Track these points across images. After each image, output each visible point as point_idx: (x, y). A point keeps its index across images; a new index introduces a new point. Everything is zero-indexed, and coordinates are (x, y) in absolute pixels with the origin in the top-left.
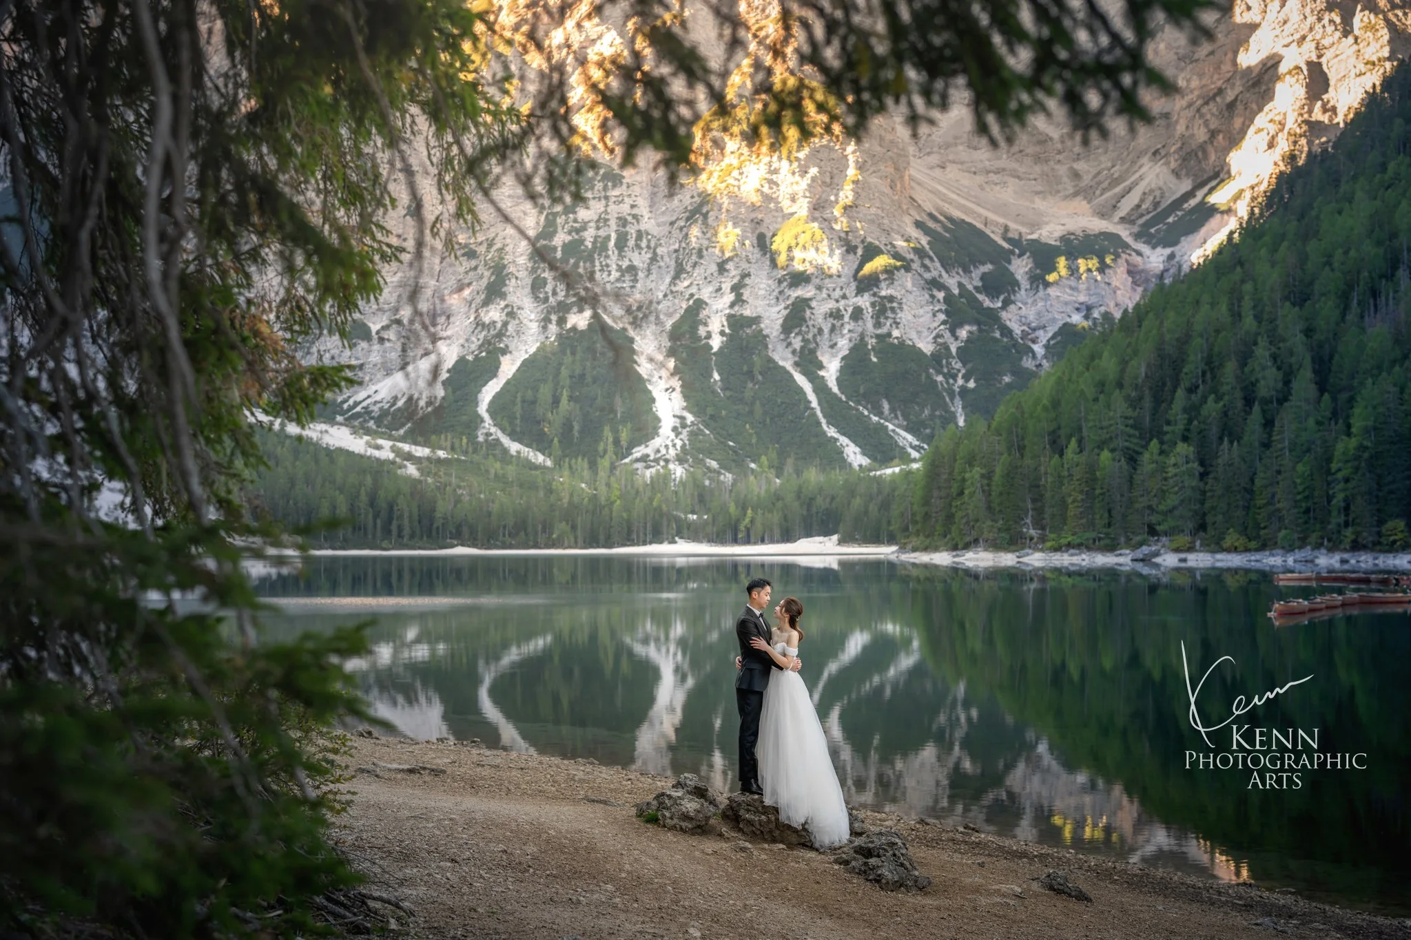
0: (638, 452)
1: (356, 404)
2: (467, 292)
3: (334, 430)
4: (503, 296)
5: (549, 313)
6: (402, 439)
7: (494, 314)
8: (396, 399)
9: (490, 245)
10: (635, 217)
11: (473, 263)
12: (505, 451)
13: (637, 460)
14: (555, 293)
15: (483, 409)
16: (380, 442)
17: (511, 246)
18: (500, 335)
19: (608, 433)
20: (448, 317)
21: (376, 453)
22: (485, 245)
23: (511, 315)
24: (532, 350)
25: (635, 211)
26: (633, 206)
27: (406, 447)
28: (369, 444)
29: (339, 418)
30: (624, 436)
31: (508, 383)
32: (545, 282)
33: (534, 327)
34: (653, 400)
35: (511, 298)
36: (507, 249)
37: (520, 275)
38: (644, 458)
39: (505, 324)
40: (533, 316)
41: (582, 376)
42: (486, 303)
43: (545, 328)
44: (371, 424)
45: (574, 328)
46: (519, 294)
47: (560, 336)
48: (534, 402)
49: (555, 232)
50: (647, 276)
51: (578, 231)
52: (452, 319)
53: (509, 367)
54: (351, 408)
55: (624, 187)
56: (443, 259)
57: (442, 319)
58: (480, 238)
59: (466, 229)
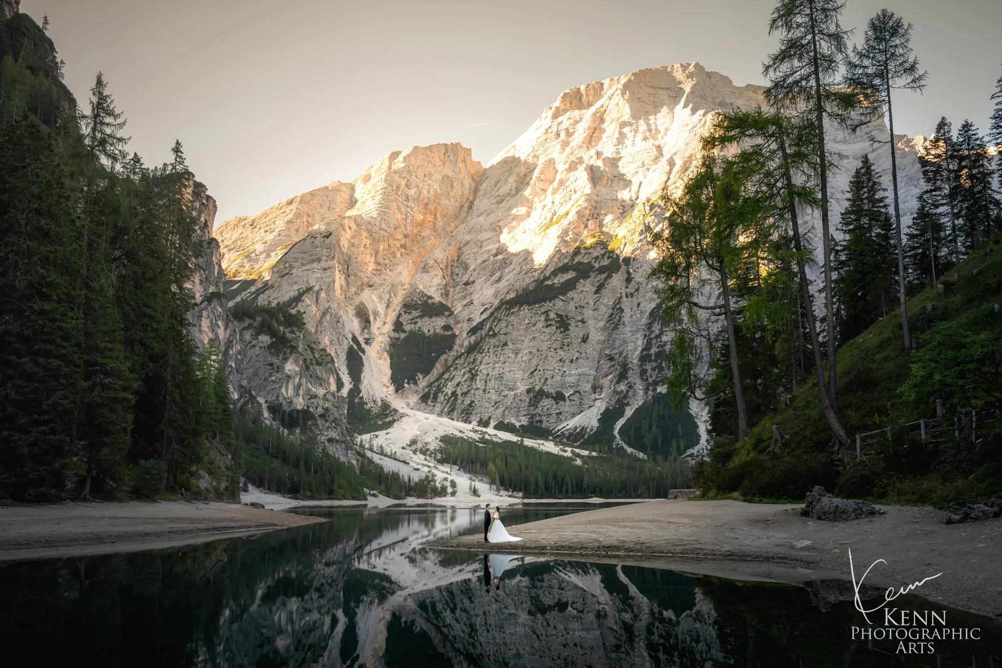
0: (689, 452)
1: (559, 430)
2: (610, 377)
3: (546, 443)
4: (626, 378)
5: (648, 385)
6: (577, 447)
7: (622, 387)
8: (576, 428)
9: (621, 355)
11: (613, 363)
12: (625, 452)
13: (688, 456)
14: (651, 376)
15: (616, 432)
16: (567, 448)
17: (630, 355)
18: (625, 397)
19: (674, 444)
21: (563, 454)
23: (630, 387)
24: (640, 404)
27: (577, 451)
28: (561, 450)
29: (550, 438)
30: (682, 444)
31: (628, 419)
32: (646, 371)
33: (641, 393)
34: (698, 427)
35: (630, 379)
37: (635, 368)
38: (692, 455)
39: (627, 392)
40: (641, 387)
41: (663, 416)
42: (618, 382)
43: (646, 393)
44: (565, 440)
45: (660, 393)
46: (634, 377)
47: (653, 397)
48: (640, 428)
49: (651, 347)
51: (662, 346)
52: (603, 390)
53: (629, 412)
54: (556, 432)
56: (599, 362)
57: (598, 390)
58: (616, 351)
59: (609, 348)
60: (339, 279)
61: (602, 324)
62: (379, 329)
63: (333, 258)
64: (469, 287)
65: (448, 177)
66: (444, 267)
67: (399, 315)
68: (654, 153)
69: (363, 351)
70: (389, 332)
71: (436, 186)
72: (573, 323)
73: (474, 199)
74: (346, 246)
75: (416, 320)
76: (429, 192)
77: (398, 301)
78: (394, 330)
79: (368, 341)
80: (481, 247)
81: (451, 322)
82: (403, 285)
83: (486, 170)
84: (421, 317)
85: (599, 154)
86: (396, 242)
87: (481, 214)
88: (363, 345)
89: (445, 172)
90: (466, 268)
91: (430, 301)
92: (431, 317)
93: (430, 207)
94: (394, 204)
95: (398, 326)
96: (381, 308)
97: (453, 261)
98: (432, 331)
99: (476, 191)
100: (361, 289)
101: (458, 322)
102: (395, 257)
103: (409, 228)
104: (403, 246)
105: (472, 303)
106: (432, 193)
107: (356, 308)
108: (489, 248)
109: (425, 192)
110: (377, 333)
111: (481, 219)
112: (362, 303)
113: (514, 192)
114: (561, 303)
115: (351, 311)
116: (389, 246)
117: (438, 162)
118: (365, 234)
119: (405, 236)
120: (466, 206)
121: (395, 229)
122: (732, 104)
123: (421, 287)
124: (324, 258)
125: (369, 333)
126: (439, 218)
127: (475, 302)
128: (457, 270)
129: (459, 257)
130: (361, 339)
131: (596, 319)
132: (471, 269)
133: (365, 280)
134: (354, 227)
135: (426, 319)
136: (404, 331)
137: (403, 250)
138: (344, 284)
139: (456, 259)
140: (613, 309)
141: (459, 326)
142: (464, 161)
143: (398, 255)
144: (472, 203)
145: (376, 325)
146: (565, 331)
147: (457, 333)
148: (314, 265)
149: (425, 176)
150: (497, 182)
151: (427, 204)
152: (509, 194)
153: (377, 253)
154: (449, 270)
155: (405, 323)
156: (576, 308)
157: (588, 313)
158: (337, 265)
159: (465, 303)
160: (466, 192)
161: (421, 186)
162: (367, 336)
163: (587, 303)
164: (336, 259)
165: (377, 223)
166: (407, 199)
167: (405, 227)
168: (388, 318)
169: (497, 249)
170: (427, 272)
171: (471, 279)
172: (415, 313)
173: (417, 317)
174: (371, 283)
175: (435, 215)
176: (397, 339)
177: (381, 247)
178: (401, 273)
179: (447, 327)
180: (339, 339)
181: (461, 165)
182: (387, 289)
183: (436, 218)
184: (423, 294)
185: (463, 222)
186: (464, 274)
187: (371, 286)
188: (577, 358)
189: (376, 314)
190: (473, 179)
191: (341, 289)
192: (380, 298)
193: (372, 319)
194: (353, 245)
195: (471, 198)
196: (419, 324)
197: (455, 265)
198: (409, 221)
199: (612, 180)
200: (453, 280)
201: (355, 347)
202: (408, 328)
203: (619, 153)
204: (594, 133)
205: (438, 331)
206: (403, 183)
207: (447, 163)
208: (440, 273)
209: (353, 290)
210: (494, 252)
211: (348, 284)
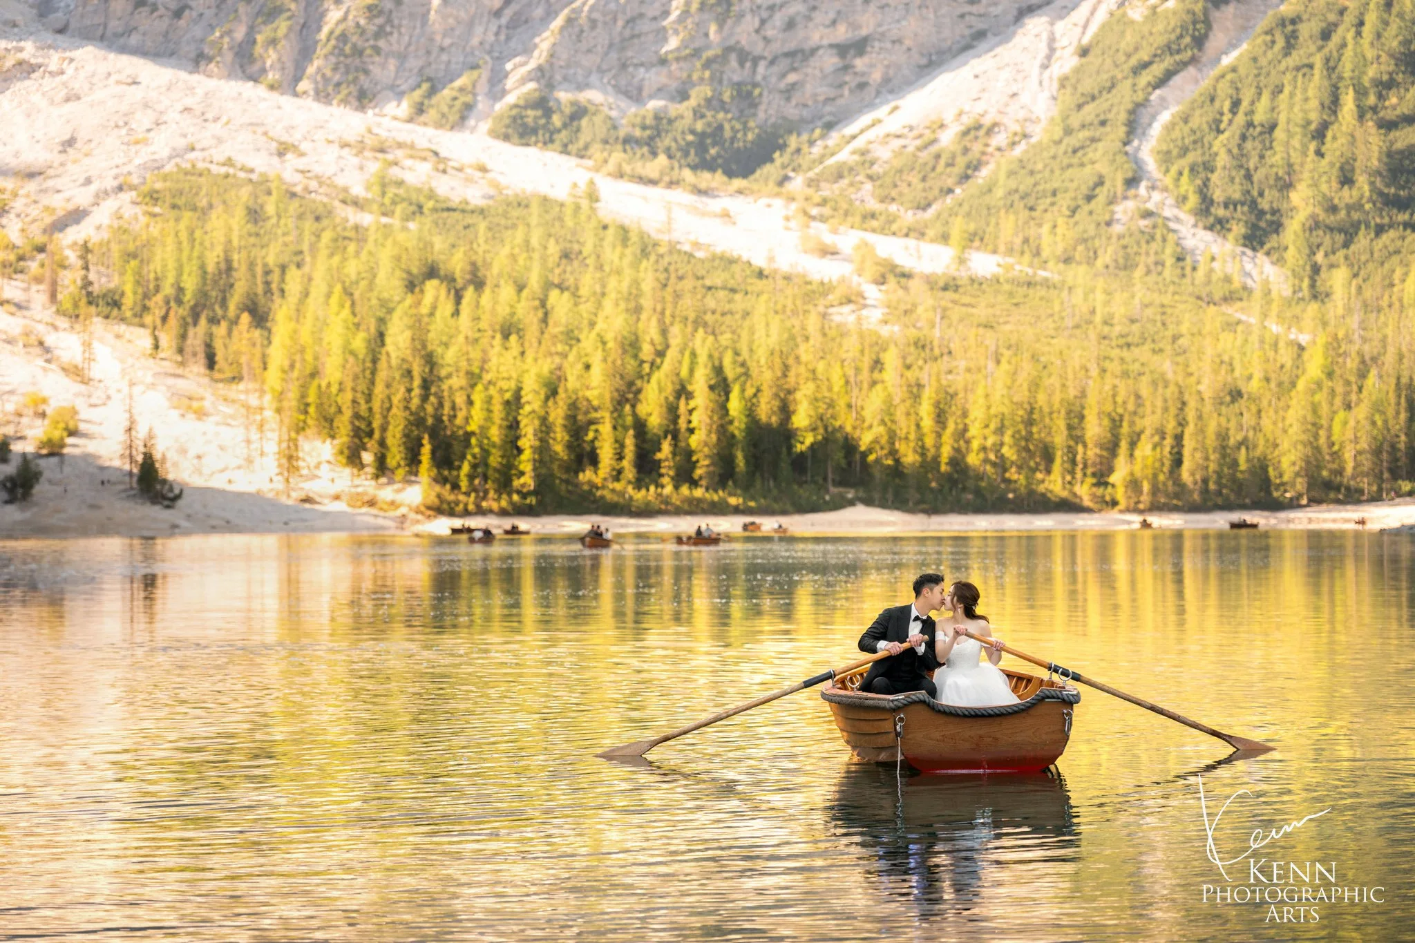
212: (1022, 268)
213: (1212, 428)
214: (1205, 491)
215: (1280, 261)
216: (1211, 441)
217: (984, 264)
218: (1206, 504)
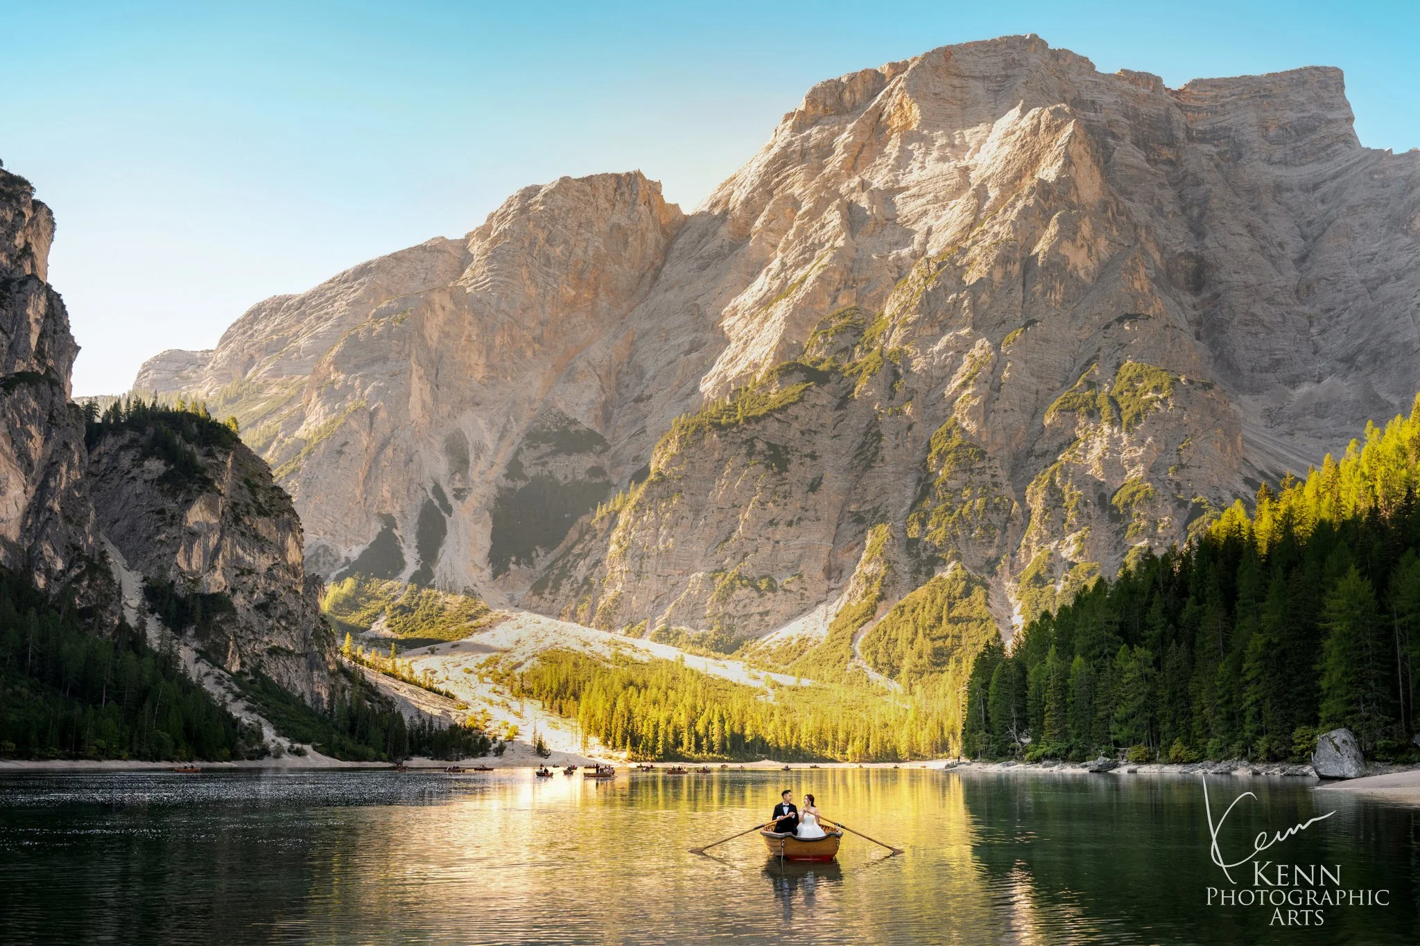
2: (857, 550)
4: (882, 553)
5: (920, 565)
7: (875, 568)
8: (791, 639)
9: (876, 513)
10: (995, 484)
11: (862, 527)
14: (925, 550)
15: (857, 646)
16: (760, 673)
17: (892, 513)
18: (879, 585)
20: (841, 572)
22: (872, 512)
23: (889, 568)
24: (904, 597)
25: (996, 479)
26: (993, 476)
27: (776, 677)
31: (882, 624)
32: (917, 540)
33: (907, 578)
35: (889, 555)
36: (888, 515)
37: (898, 535)
39: (884, 576)
40: (906, 570)
42: (869, 559)
43: (916, 578)
44: (769, 660)
45: (940, 578)
46: (895, 551)
50: (1003, 533)
51: (947, 498)
52: (844, 573)
53: (884, 612)
54: (756, 647)
55: (987, 460)
56: (839, 525)
57: (836, 574)
58: (868, 507)
59: (858, 501)
60: (418, 389)
61: (845, 461)
62: (482, 473)
63: (409, 356)
64: (641, 405)
65: (619, 227)
66: (603, 373)
67: (519, 451)
68: (956, 180)
69: (449, 510)
70: (498, 478)
71: (598, 242)
72: (795, 460)
73: (663, 265)
74: (435, 336)
75: (547, 459)
76: (585, 252)
77: (517, 430)
78: (507, 476)
79: (459, 494)
80: (666, 340)
81: (606, 461)
82: (531, 402)
83: (687, 217)
84: (554, 453)
85: (864, 185)
86: (525, 332)
87: (672, 287)
88: (451, 500)
89: (615, 219)
90: (641, 375)
91: (572, 429)
92: (570, 454)
93: (587, 276)
94: (524, 270)
95: (514, 469)
96: (489, 440)
97: (621, 363)
98: (570, 477)
99: (666, 252)
100: (460, 407)
101: (619, 464)
102: (522, 355)
103: (548, 310)
104: (538, 340)
105: (643, 430)
106: (591, 253)
107: (446, 440)
108: (680, 340)
109: (579, 251)
110: (477, 480)
111: (670, 296)
112: (459, 433)
113: (726, 251)
114: (776, 425)
115: (438, 443)
116: (512, 338)
117: (603, 203)
118: (469, 317)
119: (542, 324)
120: (649, 276)
121: (524, 311)
122: (1093, 102)
123: (561, 406)
124: (392, 355)
125: (464, 478)
126: (602, 295)
127: (648, 430)
128: (626, 379)
129: (631, 356)
130: (448, 491)
131: (836, 452)
132: (648, 376)
133: (468, 394)
134: (449, 306)
135: (562, 458)
136: (525, 478)
137: (537, 346)
138: (428, 398)
139: (626, 360)
140: (866, 434)
141: (621, 469)
142: (648, 202)
143: (529, 354)
144: (659, 270)
145: (477, 468)
146: (780, 473)
147: (615, 481)
148: (376, 367)
149: (580, 226)
150: (702, 236)
151: (582, 272)
152: (718, 255)
153: (490, 348)
154: (613, 378)
155: (526, 464)
156: (803, 433)
157: (823, 442)
158: (414, 367)
159: (633, 432)
160: (650, 252)
161: (572, 242)
162: (459, 485)
163: (822, 425)
164: (413, 359)
165: (493, 302)
166: (548, 262)
167: (542, 307)
168: (501, 455)
169: (692, 342)
170: (574, 380)
171: (647, 393)
172: (545, 448)
173: (548, 455)
174: (478, 399)
175: (596, 289)
176: (509, 489)
177: (498, 340)
178: (530, 383)
179: (596, 471)
180: (408, 490)
181: (642, 208)
182: (505, 408)
183: (596, 295)
184: (562, 417)
185: (641, 302)
186: (637, 385)
187: (478, 404)
188: (800, 519)
189: (480, 449)
190: (664, 231)
191: (424, 407)
192: (492, 423)
193: (472, 457)
194: (447, 335)
195: (658, 262)
196: (551, 465)
197: (625, 370)
198: (549, 298)
199: (884, 226)
200: (620, 394)
201: (436, 503)
202: (531, 472)
203: (898, 181)
204: (860, 152)
205: (580, 478)
206: (542, 236)
207: (619, 206)
208: (596, 383)
209: (445, 409)
210: (687, 347)
211: (436, 399)
212: (818, 684)
213: (879, 735)
214: (876, 756)
215: (900, 682)
216: (878, 740)
217: (806, 682)
218: (877, 760)
